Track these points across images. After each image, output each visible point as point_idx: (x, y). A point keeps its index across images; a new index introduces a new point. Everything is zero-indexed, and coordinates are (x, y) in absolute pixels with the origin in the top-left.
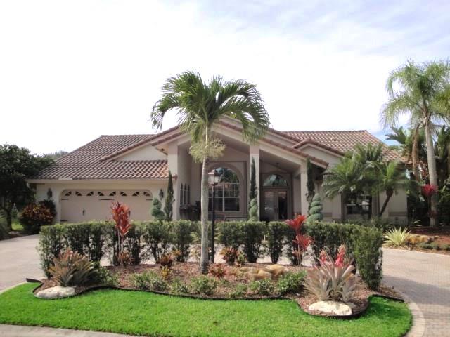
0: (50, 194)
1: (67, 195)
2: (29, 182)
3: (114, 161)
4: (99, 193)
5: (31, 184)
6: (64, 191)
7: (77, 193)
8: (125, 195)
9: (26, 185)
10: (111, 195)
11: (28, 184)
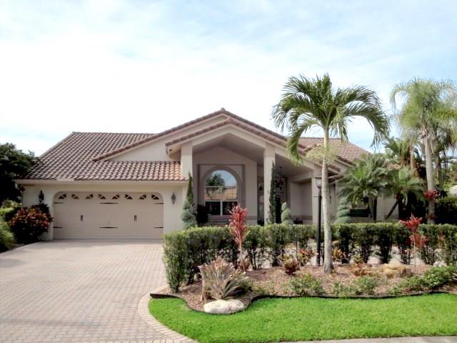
0: (42, 196)
1: (61, 198)
2: (18, 182)
3: (109, 160)
4: (100, 195)
5: (19, 185)
6: (58, 193)
7: (73, 196)
8: (130, 198)
9: (14, 186)
10: (114, 198)
11: (16, 186)
